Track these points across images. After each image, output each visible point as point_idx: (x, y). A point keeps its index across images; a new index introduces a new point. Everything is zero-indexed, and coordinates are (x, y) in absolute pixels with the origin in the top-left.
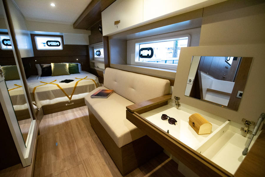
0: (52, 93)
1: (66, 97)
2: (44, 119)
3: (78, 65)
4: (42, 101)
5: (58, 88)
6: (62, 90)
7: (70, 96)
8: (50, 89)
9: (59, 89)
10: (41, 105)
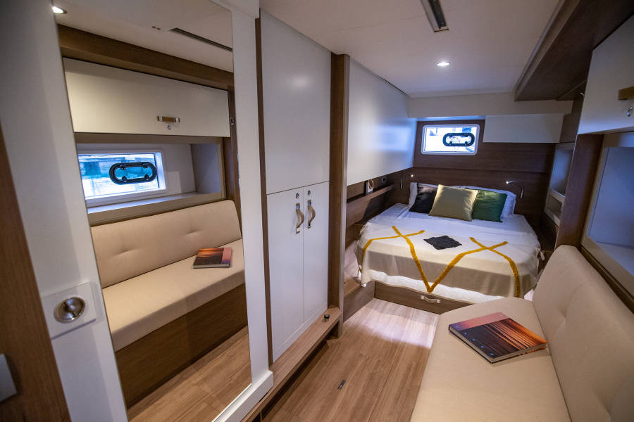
0: (394, 263)
1: (422, 282)
2: (368, 307)
3: (505, 196)
4: (373, 271)
5: (410, 256)
6: (417, 263)
7: (431, 284)
8: (394, 253)
9: (410, 259)
10: (371, 278)
